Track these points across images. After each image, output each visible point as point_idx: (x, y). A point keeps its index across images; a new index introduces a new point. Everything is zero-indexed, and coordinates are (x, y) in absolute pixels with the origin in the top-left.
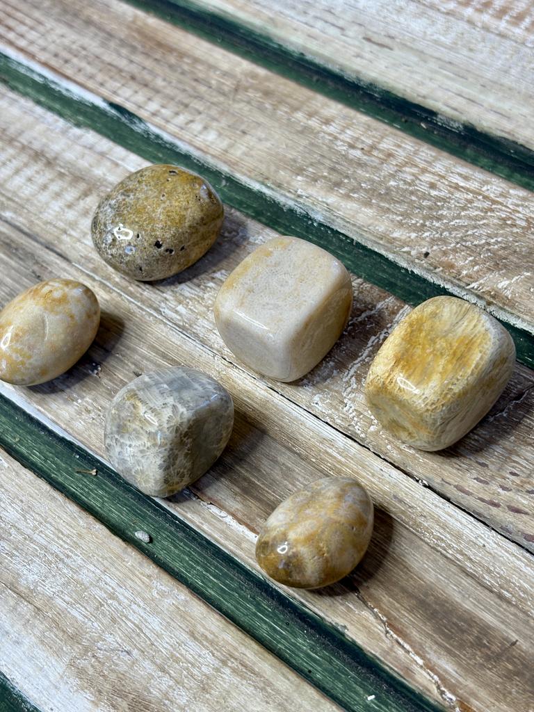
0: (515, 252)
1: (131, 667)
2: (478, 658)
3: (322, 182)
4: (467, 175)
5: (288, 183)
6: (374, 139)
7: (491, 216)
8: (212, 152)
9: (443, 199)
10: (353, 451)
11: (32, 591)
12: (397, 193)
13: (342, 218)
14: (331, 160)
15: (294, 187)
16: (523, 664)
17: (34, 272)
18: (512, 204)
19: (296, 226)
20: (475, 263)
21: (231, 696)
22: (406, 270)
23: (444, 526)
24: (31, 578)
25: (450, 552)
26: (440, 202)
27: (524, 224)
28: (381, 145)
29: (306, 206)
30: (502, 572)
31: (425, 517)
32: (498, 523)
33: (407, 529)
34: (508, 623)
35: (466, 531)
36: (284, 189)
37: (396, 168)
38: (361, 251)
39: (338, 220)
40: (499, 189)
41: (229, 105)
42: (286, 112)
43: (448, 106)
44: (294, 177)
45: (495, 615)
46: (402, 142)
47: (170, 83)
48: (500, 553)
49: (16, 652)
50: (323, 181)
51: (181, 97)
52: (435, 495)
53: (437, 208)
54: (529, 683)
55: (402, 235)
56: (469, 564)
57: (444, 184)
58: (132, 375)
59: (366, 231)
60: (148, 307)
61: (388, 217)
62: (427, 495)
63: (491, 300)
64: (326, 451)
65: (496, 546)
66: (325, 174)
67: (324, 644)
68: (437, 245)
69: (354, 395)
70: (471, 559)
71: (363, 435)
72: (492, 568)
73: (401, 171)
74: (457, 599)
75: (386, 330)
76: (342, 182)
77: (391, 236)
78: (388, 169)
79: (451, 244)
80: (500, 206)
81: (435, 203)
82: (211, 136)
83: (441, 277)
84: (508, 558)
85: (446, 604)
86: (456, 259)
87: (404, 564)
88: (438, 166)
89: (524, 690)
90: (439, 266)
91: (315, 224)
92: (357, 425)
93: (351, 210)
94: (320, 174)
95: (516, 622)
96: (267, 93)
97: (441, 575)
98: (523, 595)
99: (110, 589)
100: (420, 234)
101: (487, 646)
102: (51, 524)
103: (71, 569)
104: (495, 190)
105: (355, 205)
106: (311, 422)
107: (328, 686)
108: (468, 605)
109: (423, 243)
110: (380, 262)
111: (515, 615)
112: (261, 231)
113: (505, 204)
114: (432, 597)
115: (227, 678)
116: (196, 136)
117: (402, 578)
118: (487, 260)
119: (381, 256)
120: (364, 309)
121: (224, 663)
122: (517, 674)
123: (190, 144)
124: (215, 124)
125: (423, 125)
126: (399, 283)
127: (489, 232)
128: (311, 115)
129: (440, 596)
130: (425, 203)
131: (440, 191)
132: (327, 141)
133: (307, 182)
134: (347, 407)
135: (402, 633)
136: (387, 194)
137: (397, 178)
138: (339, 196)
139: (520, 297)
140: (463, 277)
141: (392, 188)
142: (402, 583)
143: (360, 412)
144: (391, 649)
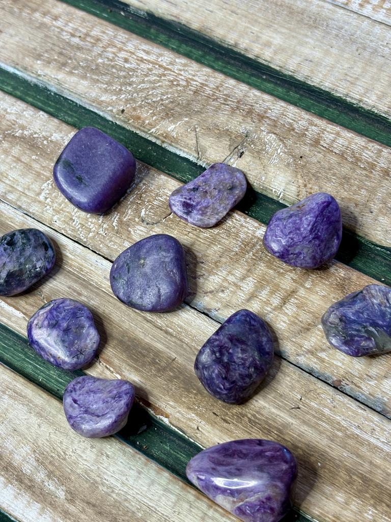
0: (179, 104)
2: (153, 371)
3: (53, 63)
4: (149, 50)
5: (31, 66)
6: (88, 29)
7: (164, 80)
9: (133, 70)
10: (79, 251)
12: (103, 67)
13: (68, 90)
14: (59, 47)
15: (36, 69)
16: (179, 371)
18: (177, 70)
19: (40, 96)
20: (153, 114)
21: (9, 411)
22: (112, 122)
26: (131, 72)
27: (184, 83)
28: (92, 33)
29: (45, 82)
34: (171, 348)
36: (29, 71)
37: (102, 49)
38: (83, 111)
39: (66, 91)
40: (169, 59)
42: (28, 14)
44: (35, 62)
45: (164, 344)
46: (106, 29)
50: (55, 63)
53: (129, 77)
54: (183, 383)
55: (107, 98)
57: (134, 58)
59: (84, 97)
61: (98, 86)
63: (164, 140)
66: (56, 57)
68: (130, 103)
69: (79, 213)
71: (85, 240)
73: (105, 51)
74: (142, 337)
76: (67, 62)
77: (100, 99)
78: (97, 50)
79: (138, 102)
80: (169, 72)
81: (128, 73)
83: (133, 126)
86: (141, 112)
87: (110, 319)
88: (130, 45)
89: (179, 387)
90: (130, 119)
91: (52, 94)
92: (81, 233)
93: (74, 82)
94: (52, 58)
95: (176, 347)
97: (132, 323)
98: (180, 330)
100: (119, 96)
101: (158, 364)
104: (167, 60)
105: (76, 79)
106: (52, 234)
108: (147, 340)
109: (121, 103)
110: (96, 118)
111: (175, 342)
112: (15, 103)
113: (173, 69)
114: (126, 338)
115: (6, 401)
117: (109, 328)
118: (161, 112)
119: (96, 113)
121: (4, 392)
122: (176, 377)
125: (122, 13)
127: (163, 91)
128: (45, 14)
129: (131, 336)
130: (122, 74)
131: (131, 64)
132: (56, 33)
133: (44, 64)
134: (75, 222)
135: (108, 362)
136: (97, 69)
137: (103, 56)
138: (65, 73)
139: (182, 136)
140: (146, 125)
141: (100, 64)
142: (109, 331)
143: (83, 224)
144: (103, 372)
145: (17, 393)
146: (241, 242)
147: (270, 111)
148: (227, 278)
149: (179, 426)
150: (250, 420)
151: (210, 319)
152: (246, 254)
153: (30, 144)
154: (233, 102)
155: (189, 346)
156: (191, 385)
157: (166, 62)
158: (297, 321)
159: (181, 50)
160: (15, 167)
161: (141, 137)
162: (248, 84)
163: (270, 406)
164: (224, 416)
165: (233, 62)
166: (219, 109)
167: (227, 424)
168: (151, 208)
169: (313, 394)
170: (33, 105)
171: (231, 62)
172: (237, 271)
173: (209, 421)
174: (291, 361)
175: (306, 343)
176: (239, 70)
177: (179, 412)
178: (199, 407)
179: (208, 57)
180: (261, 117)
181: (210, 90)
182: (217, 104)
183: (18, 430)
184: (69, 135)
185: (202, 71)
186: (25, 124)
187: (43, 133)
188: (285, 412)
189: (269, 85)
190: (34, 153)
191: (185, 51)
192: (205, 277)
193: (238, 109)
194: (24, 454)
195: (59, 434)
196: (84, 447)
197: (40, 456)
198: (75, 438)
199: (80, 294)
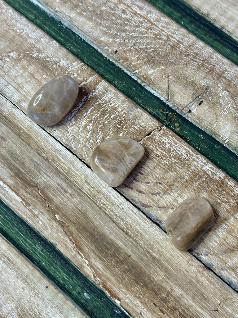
0: (159, 54)
2: (113, 262)
3: (68, 4)
4: (142, 7)
5: (51, 3)
7: (150, 32)
9: (128, 20)
10: (69, 157)
12: (106, 14)
13: (76, 27)
15: (55, 6)
16: (132, 266)
18: (161, 26)
19: (54, 27)
20: (139, 59)
22: (106, 58)
23: (106, 198)
25: (108, 211)
26: (126, 21)
27: (165, 38)
29: (60, 17)
30: (129, 222)
31: (98, 192)
32: (131, 197)
33: (90, 198)
34: (128, 246)
35: (116, 201)
36: (49, 6)
38: (85, 45)
39: (75, 27)
40: (156, 17)
45: (123, 242)
48: (129, 212)
53: (124, 25)
54: (134, 275)
55: (105, 39)
56: (115, 217)
57: (129, 11)
59: (88, 35)
61: (100, 28)
62: (101, 182)
63: (144, 80)
64: (56, 156)
65: (128, 209)
67: (47, 248)
68: (122, 47)
69: (73, 127)
70: (116, 214)
71: (75, 149)
72: (125, 220)
73: (109, 2)
74: (108, 234)
75: (92, 93)
76: (79, 5)
77: (100, 39)
79: (128, 47)
80: (155, 27)
81: (124, 22)
83: (122, 65)
84: (133, 215)
85: (102, 236)
86: (130, 56)
87: (86, 215)
89: (131, 279)
90: (121, 59)
91: (64, 27)
92: (73, 143)
93: (82, 22)
95: (132, 246)
97: (102, 222)
98: (136, 233)
100: (114, 39)
101: (118, 257)
104: (154, 17)
105: (84, 20)
106: (51, 140)
107: (47, 268)
108: (112, 237)
109: (115, 45)
110: (94, 52)
111: (132, 242)
112: (35, 30)
113: (158, 25)
114: (96, 232)
118: (145, 58)
119: (95, 49)
120: (83, 80)
122: (130, 270)
126: (102, 64)
127: (148, 41)
129: (100, 232)
130: (119, 22)
131: (127, 15)
133: (61, 3)
134: (69, 134)
135: (81, 249)
136: (101, 14)
137: (106, 5)
138: (77, 13)
139: (158, 80)
140: (132, 66)
141: (103, 11)
142: (84, 225)
143: (75, 137)
144: (75, 256)
145: (10, 260)
146: (191, 172)
147: (227, 73)
148: (177, 199)
149: (127, 309)
150: (180, 314)
151: (160, 229)
152: (193, 183)
153: (43, 65)
154: (200, 60)
155: (142, 248)
156: (140, 278)
157: (153, 19)
158: (225, 243)
159: (165, 10)
160: (29, 82)
161: (126, 74)
162: (212, 46)
163: (196, 305)
164: (162, 307)
165: (202, 27)
166: (189, 64)
167: (163, 314)
168: (127, 133)
169: (229, 302)
170: (48, 33)
171: (201, 27)
172: (185, 195)
173: (149, 309)
174: (217, 273)
175: (230, 260)
176: (207, 34)
177: (128, 298)
178: (143, 297)
179: (184, 19)
180: (220, 76)
181: (184, 48)
182: (188, 60)
183: (7, 289)
184: (73, 63)
185: (180, 31)
186: (41, 48)
187: (54, 58)
188: (206, 312)
189: (227, 50)
190: (45, 73)
191: (168, 12)
192: (160, 195)
193: (203, 66)
194: (10, 308)
195: (37, 298)
196: (54, 312)
197: (21, 312)
198: (48, 303)
199: (66, 191)
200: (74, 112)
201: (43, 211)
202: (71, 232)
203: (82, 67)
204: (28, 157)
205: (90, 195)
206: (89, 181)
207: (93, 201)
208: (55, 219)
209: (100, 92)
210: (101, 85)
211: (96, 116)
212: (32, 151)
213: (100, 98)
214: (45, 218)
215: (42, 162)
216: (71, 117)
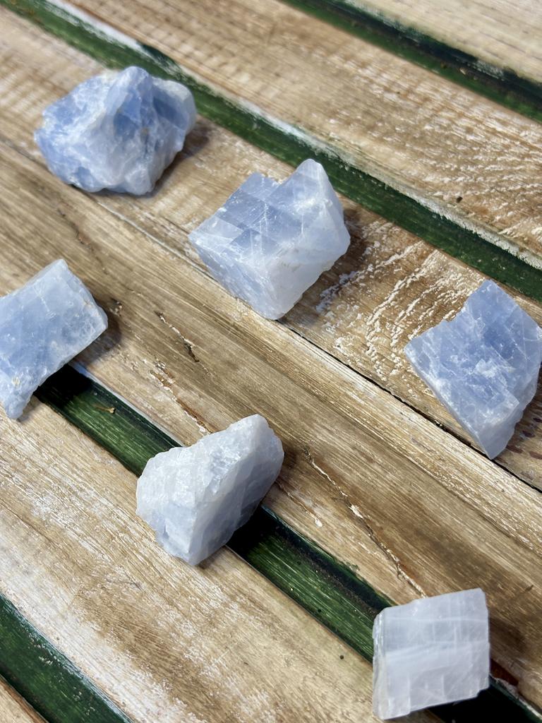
1: (139, 600)
2: (491, 602)
3: (354, 125)
4: (506, 120)
5: (320, 126)
6: (412, 84)
7: (528, 162)
8: (243, 93)
9: (479, 144)
10: (373, 394)
11: (44, 523)
12: (432, 137)
13: (373, 162)
14: (365, 103)
15: (327, 130)
16: (537, 609)
17: (59, 211)
20: (509, 208)
21: (238, 631)
22: (438, 215)
23: (463, 470)
24: (43, 510)
25: (468, 496)
26: (476, 147)
28: (418, 89)
29: (338, 149)
30: (521, 518)
31: (443, 461)
32: (519, 468)
33: (425, 472)
34: (524, 568)
35: (486, 476)
36: (316, 132)
37: (432, 112)
38: (392, 196)
39: (370, 164)
40: (537, 135)
41: (264, 47)
42: (322, 56)
43: (489, 52)
44: (327, 120)
45: (512, 560)
46: (439, 86)
47: (205, 25)
48: (519, 499)
49: (25, 582)
50: (356, 124)
51: (216, 39)
52: (456, 440)
53: (473, 153)
55: (435, 179)
56: (486, 509)
57: (481, 129)
58: (153, 314)
59: (398, 175)
60: (172, 247)
61: (422, 161)
62: (447, 439)
63: (524, 246)
64: (345, 393)
65: (515, 491)
66: (359, 117)
67: (335, 584)
68: (471, 190)
69: (377, 338)
70: (488, 504)
71: (384, 379)
72: (510, 514)
73: (437, 116)
74: (473, 543)
75: (413, 275)
76: (376, 126)
77: (424, 180)
78: (424, 113)
79: (485, 189)
80: (537, 152)
81: (471, 148)
82: (244, 78)
83: (473, 222)
84: (528, 505)
85: (463, 548)
86: (489, 204)
87: (420, 506)
88: (476, 111)
90: (471, 211)
91: (347, 169)
92: (378, 368)
93: (384, 153)
94: (353, 118)
95: (533, 567)
96: (303, 36)
97: (458, 519)
98: (541, 541)
99: (122, 522)
100: (454, 178)
101: (501, 591)
102: (65, 458)
103: (84, 502)
104: (533, 135)
105: (388, 149)
106: (332, 364)
107: (337, 626)
108: (483, 549)
109: (456, 187)
110: (412, 207)
111: (532, 560)
114: (447, 541)
115: (235, 613)
116: (228, 78)
117: (418, 520)
118: (521, 206)
119: (412, 201)
120: (393, 252)
121: (233, 598)
123: (223, 86)
124: (248, 66)
125: (463, 71)
126: (430, 229)
127: (525, 178)
128: (347, 58)
129: (455, 539)
130: (460, 148)
131: (476, 136)
132: (362, 85)
133: (340, 125)
134: (370, 351)
135: (414, 574)
136: (421, 138)
137: (433, 122)
138: (372, 140)
140: (496, 222)
141: (427, 132)
142: (417, 525)
143: (382, 355)
144: (402, 590)
145: (254, 602)
157: (532, 139)
161: (484, 242)
183: (250, 663)
184: (371, 225)
194: (258, 706)
195: (320, 682)
196: (362, 712)
197: (285, 713)
198: (347, 693)
199: (370, 460)
200: (377, 310)
201: (323, 500)
202: (388, 539)
203: (391, 230)
204: (286, 398)
205: (425, 467)
206: (420, 439)
207: (432, 478)
208: (351, 516)
209: (432, 272)
210: (432, 258)
211: (425, 316)
212: (293, 386)
213: (433, 283)
214: (328, 513)
215: (315, 406)
216: (373, 320)
